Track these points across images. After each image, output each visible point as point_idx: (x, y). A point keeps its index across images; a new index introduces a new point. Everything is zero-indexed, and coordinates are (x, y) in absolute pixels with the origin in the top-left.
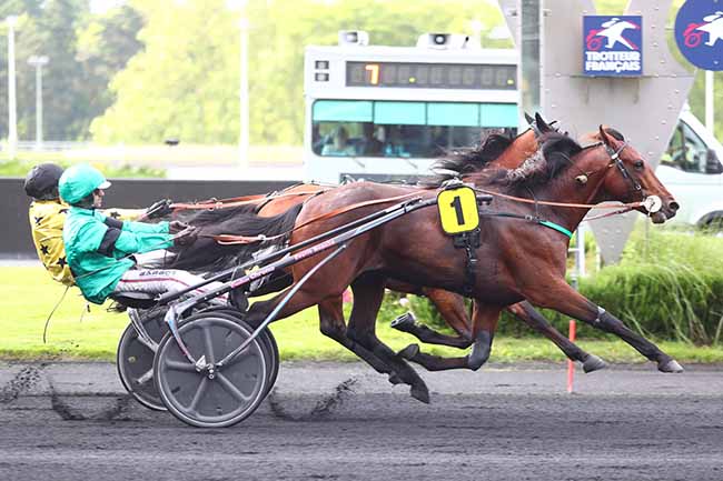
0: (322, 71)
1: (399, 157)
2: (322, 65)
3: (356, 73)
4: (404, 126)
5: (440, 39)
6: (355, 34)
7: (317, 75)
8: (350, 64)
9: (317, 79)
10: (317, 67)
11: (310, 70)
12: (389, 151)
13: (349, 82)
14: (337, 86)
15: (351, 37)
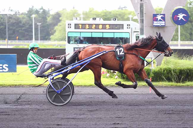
0: (69, 26)
1: (86, 44)
2: (69, 25)
3: (77, 26)
4: (87, 37)
5: (94, 19)
6: (77, 18)
7: (68, 27)
8: (75, 24)
9: (68, 28)
10: (68, 25)
11: (67, 26)
12: (84, 43)
13: (75, 28)
14: (73, 29)
15: (76, 19)
